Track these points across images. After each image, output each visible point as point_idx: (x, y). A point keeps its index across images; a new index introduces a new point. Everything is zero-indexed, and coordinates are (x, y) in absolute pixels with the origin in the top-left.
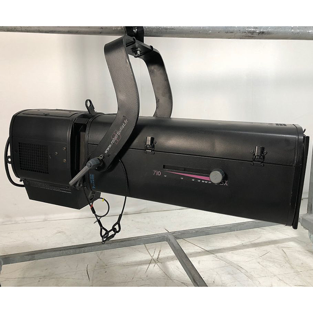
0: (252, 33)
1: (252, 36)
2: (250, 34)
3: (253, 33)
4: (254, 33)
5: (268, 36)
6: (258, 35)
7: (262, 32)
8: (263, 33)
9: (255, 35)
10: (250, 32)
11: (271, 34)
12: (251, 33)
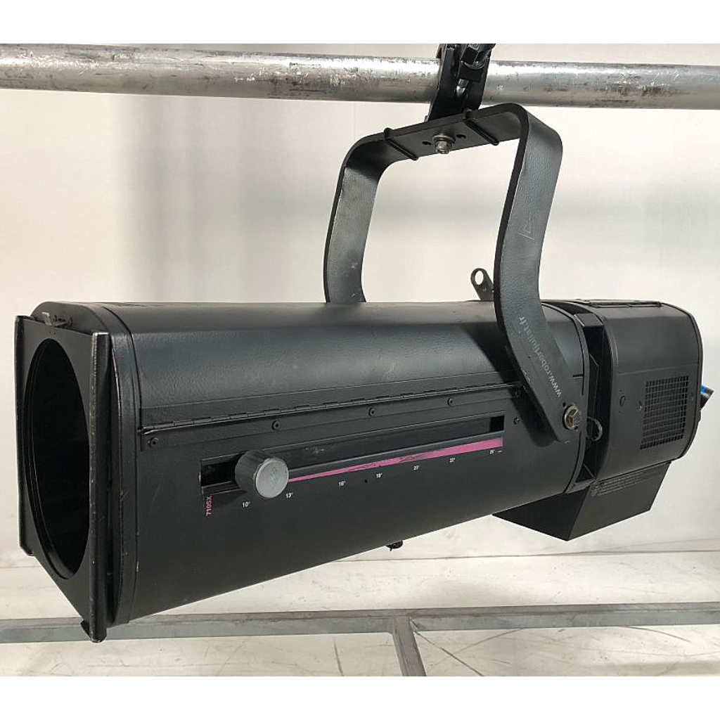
0: (623, 89)
1: (624, 98)
2: (617, 96)
3: (625, 90)
4: (629, 90)
5: (673, 98)
6: (643, 95)
7: (654, 88)
8: (656, 90)
9: (632, 96)
10: (616, 88)
11: (681, 93)
12: (620, 91)
